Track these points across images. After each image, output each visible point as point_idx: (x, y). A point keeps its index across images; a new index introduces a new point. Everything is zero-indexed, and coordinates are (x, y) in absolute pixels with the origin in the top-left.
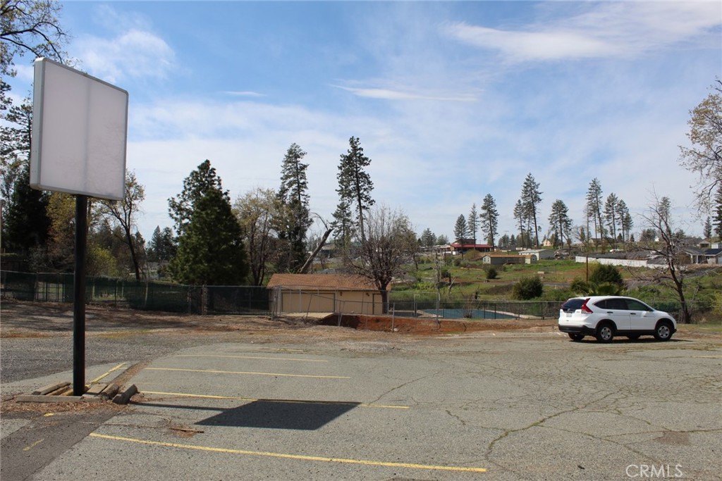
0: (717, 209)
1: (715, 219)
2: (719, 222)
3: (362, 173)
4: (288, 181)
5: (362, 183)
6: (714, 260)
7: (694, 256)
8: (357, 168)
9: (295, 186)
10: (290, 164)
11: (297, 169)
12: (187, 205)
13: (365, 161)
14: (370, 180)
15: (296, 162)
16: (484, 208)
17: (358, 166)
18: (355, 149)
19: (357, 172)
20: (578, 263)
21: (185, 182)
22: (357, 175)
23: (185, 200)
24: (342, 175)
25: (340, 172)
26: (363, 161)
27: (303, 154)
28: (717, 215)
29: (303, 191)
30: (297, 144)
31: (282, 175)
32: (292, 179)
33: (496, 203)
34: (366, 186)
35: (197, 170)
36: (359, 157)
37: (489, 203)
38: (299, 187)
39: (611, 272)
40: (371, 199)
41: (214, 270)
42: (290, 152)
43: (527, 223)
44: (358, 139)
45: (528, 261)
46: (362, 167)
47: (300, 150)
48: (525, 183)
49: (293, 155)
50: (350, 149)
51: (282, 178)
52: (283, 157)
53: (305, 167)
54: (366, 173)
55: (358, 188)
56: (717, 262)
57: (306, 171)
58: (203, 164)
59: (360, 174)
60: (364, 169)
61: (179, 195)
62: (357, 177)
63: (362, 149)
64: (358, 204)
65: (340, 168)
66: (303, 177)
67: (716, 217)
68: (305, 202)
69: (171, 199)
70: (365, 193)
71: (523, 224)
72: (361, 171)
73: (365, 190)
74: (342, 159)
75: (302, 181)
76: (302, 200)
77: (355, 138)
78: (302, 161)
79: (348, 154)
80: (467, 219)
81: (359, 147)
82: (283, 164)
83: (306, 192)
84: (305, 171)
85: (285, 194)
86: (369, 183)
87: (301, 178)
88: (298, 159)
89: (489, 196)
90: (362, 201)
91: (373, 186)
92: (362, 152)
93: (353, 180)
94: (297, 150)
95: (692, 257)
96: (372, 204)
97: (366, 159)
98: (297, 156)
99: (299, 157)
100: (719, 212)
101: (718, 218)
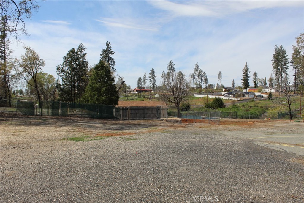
0: (243, 76)
1: (242, 80)
2: (244, 81)
3: (111, 58)
5: (111, 62)
6: (248, 96)
7: (241, 95)
8: (109, 55)
10: (79, 53)
11: (82, 55)
12: (65, 69)
13: (112, 53)
14: (114, 60)
15: (82, 52)
16: (150, 74)
18: (108, 47)
19: (108, 57)
20: (195, 97)
21: (64, 58)
22: (108, 58)
23: (64, 67)
25: (101, 57)
26: (111, 52)
27: (85, 49)
28: (243, 79)
30: (82, 44)
33: (155, 72)
34: (113, 63)
35: (69, 53)
36: (110, 51)
37: (152, 72)
39: (220, 100)
40: (115, 69)
41: (108, 99)
42: (79, 47)
44: (109, 43)
46: (111, 55)
47: (84, 47)
48: (169, 64)
50: (106, 47)
53: (85, 54)
54: (113, 58)
55: (109, 64)
56: (249, 97)
60: (111, 56)
61: (61, 64)
62: (108, 59)
65: (101, 55)
69: (58, 66)
70: (112, 66)
71: (165, 81)
73: (112, 65)
74: (103, 51)
75: (84, 60)
77: (109, 42)
78: (84, 52)
79: (105, 49)
80: (142, 78)
81: (110, 46)
84: (85, 56)
86: (114, 62)
87: (84, 59)
88: (83, 51)
89: (153, 69)
91: (115, 63)
92: (111, 49)
93: (107, 60)
94: (83, 46)
95: (240, 95)
96: (115, 71)
97: (112, 51)
98: (82, 49)
99: (83, 50)
100: (244, 78)
101: (243, 80)
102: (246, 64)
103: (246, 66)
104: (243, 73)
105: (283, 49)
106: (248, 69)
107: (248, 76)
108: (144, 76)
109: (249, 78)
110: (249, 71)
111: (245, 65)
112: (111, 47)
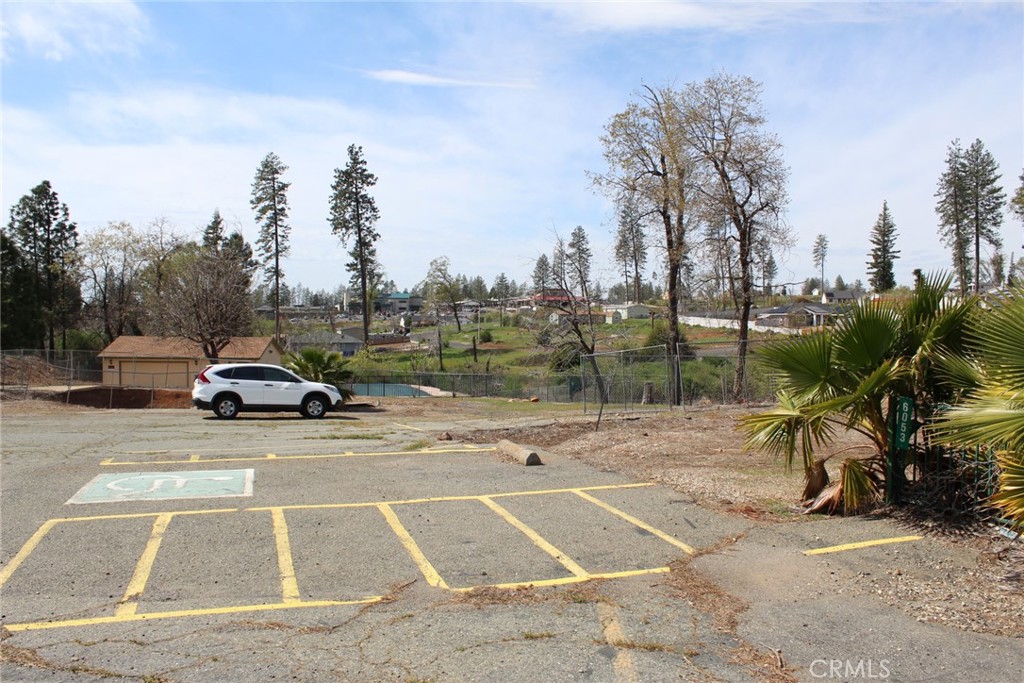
0: (873, 253)
1: (869, 266)
2: (875, 270)
3: (365, 196)
4: (262, 205)
5: (364, 210)
8: (357, 188)
9: (270, 213)
10: (264, 182)
11: (274, 190)
13: (370, 179)
14: (375, 205)
15: (273, 179)
16: (572, 245)
17: (360, 185)
18: (355, 161)
19: (357, 193)
22: (356, 199)
24: (335, 198)
25: (333, 193)
26: (367, 179)
27: (283, 168)
28: (873, 261)
29: (280, 220)
30: (275, 154)
31: (253, 198)
32: (267, 203)
34: (369, 214)
35: (30, 194)
36: (361, 173)
37: (579, 238)
38: (276, 214)
40: (375, 232)
42: (266, 165)
43: (634, 267)
44: (360, 148)
45: (609, 321)
46: (365, 187)
47: (279, 163)
48: (624, 212)
49: (269, 170)
50: (349, 161)
51: (252, 202)
52: (254, 173)
53: (284, 187)
54: (370, 196)
55: (357, 217)
57: (287, 193)
58: (39, 187)
59: (362, 197)
60: (368, 191)
62: (357, 201)
63: (365, 163)
64: (357, 239)
65: (334, 188)
66: (282, 201)
67: (871, 264)
68: (283, 236)
70: (367, 224)
72: (363, 193)
73: (367, 219)
74: (337, 175)
75: (279, 207)
76: (280, 232)
77: (357, 146)
78: (281, 178)
79: (344, 168)
80: (551, 262)
81: (360, 160)
82: (255, 181)
83: (286, 221)
85: (220, 226)
86: (374, 209)
87: (279, 202)
88: (276, 176)
89: (580, 229)
91: (379, 214)
92: (364, 167)
93: (350, 205)
94: (275, 162)
97: (371, 176)
98: (274, 171)
99: (277, 173)
100: (876, 257)
101: (874, 266)
102: (885, 209)
103: (885, 217)
104: (874, 242)
105: (983, 152)
106: (891, 227)
107: (891, 250)
109: (894, 257)
110: (894, 234)
111: (881, 211)
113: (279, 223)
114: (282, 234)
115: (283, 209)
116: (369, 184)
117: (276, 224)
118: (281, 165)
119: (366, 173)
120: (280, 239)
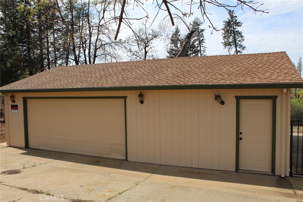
3: (237, 31)
4: (194, 39)
5: (237, 37)
8: (234, 28)
11: (199, 32)
14: (242, 35)
18: (232, 17)
19: (234, 31)
24: (225, 33)
25: (223, 31)
26: (238, 24)
29: (202, 44)
30: (198, 18)
32: (196, 38)
34: (240, 39)
36: (235, 22)
38: (200, 42)
40: (243, 46)
42: (194, 23)
44: (234, 11)
46: (237, 27)
47: (200, 21)
49: (196, 24)
50: (229, 17)
53: (203, 30)
54: (240, 31)
55: (235, 40)
59: (236, 31)
60: (238, 29)
62: (234, 34)
63: (237, 17)
64: (235, 50)
65: (224, 29)
66: (202, 36)
68: (203, 51)
70: (239, 43)
72: (236, 30)
73: (239, 41)
74: (225, 24)
75: (201, 39)
76: (202, 49)
78: (201, 27)
79: (228, 20)
81: (234, 16)
83: (204, 45)
84: (203, 33)
86: (242, 37)
88: (199, 27)
90: (238, 48)
91: (244, 38)
94: (198, 21)
96: (244, 49)
97: (239, 23)
98: (198, 25)
108: (298, 62)
112: (236, 17)
113: (202, 45)
114: (203, 50)
115: (203, 40)
116: (239, 26)
117: (200, 46)
118: (201, 22)
119: (237, 21)
120: (202, 52)
